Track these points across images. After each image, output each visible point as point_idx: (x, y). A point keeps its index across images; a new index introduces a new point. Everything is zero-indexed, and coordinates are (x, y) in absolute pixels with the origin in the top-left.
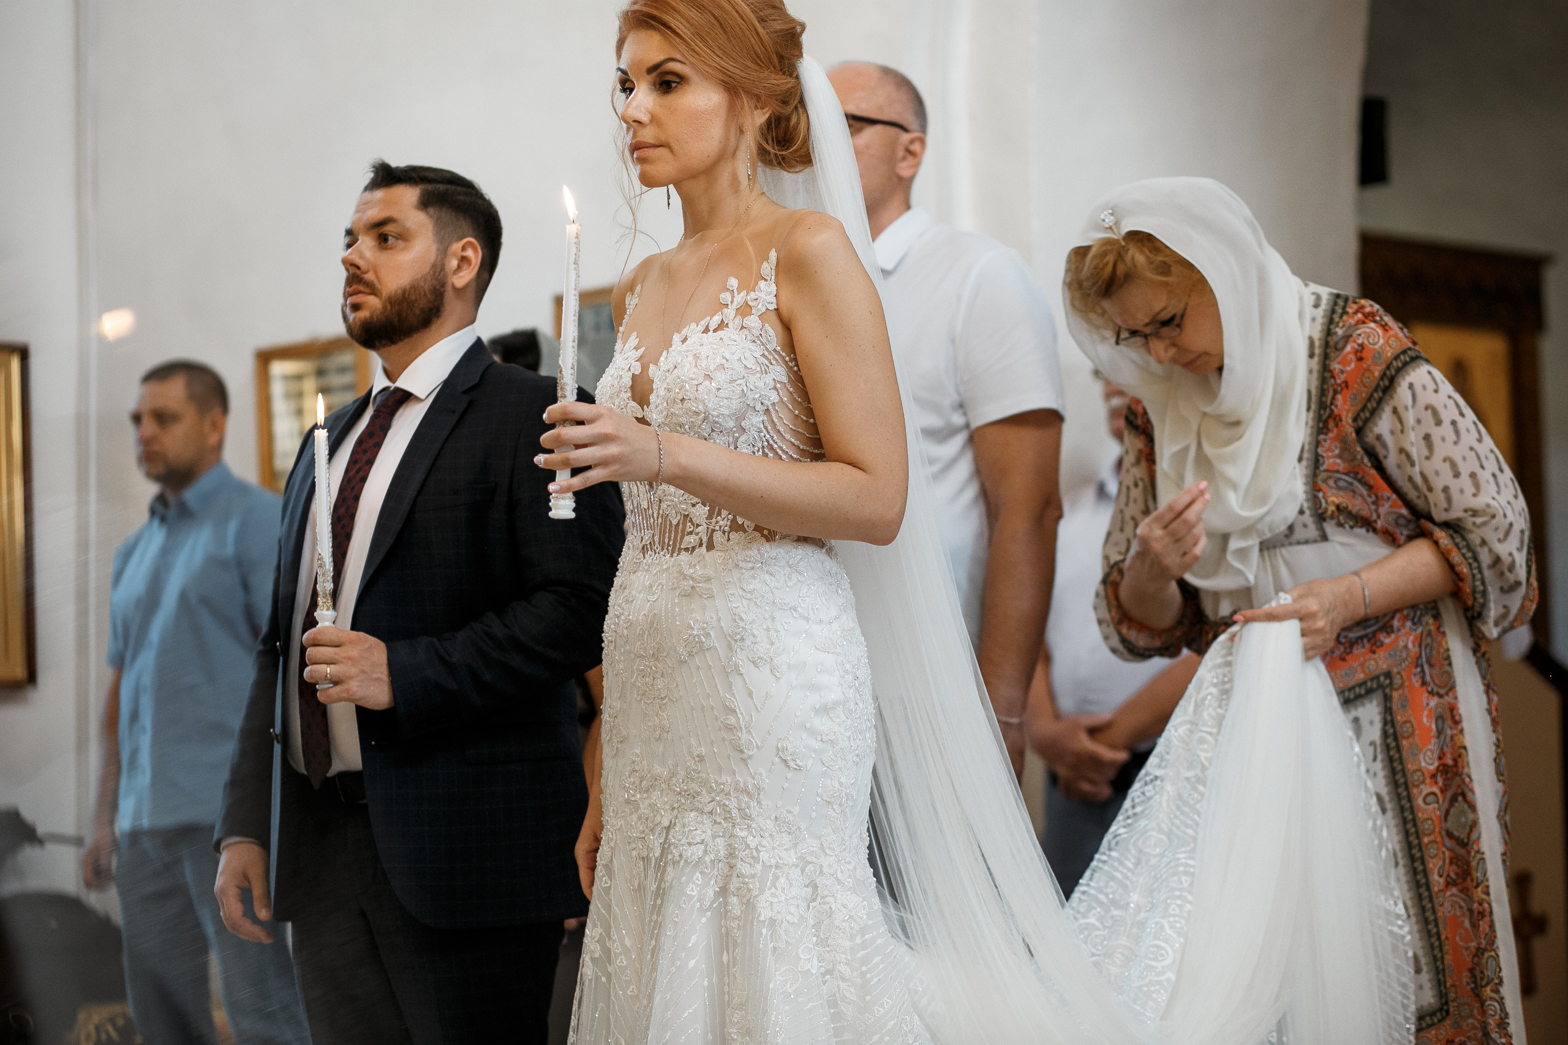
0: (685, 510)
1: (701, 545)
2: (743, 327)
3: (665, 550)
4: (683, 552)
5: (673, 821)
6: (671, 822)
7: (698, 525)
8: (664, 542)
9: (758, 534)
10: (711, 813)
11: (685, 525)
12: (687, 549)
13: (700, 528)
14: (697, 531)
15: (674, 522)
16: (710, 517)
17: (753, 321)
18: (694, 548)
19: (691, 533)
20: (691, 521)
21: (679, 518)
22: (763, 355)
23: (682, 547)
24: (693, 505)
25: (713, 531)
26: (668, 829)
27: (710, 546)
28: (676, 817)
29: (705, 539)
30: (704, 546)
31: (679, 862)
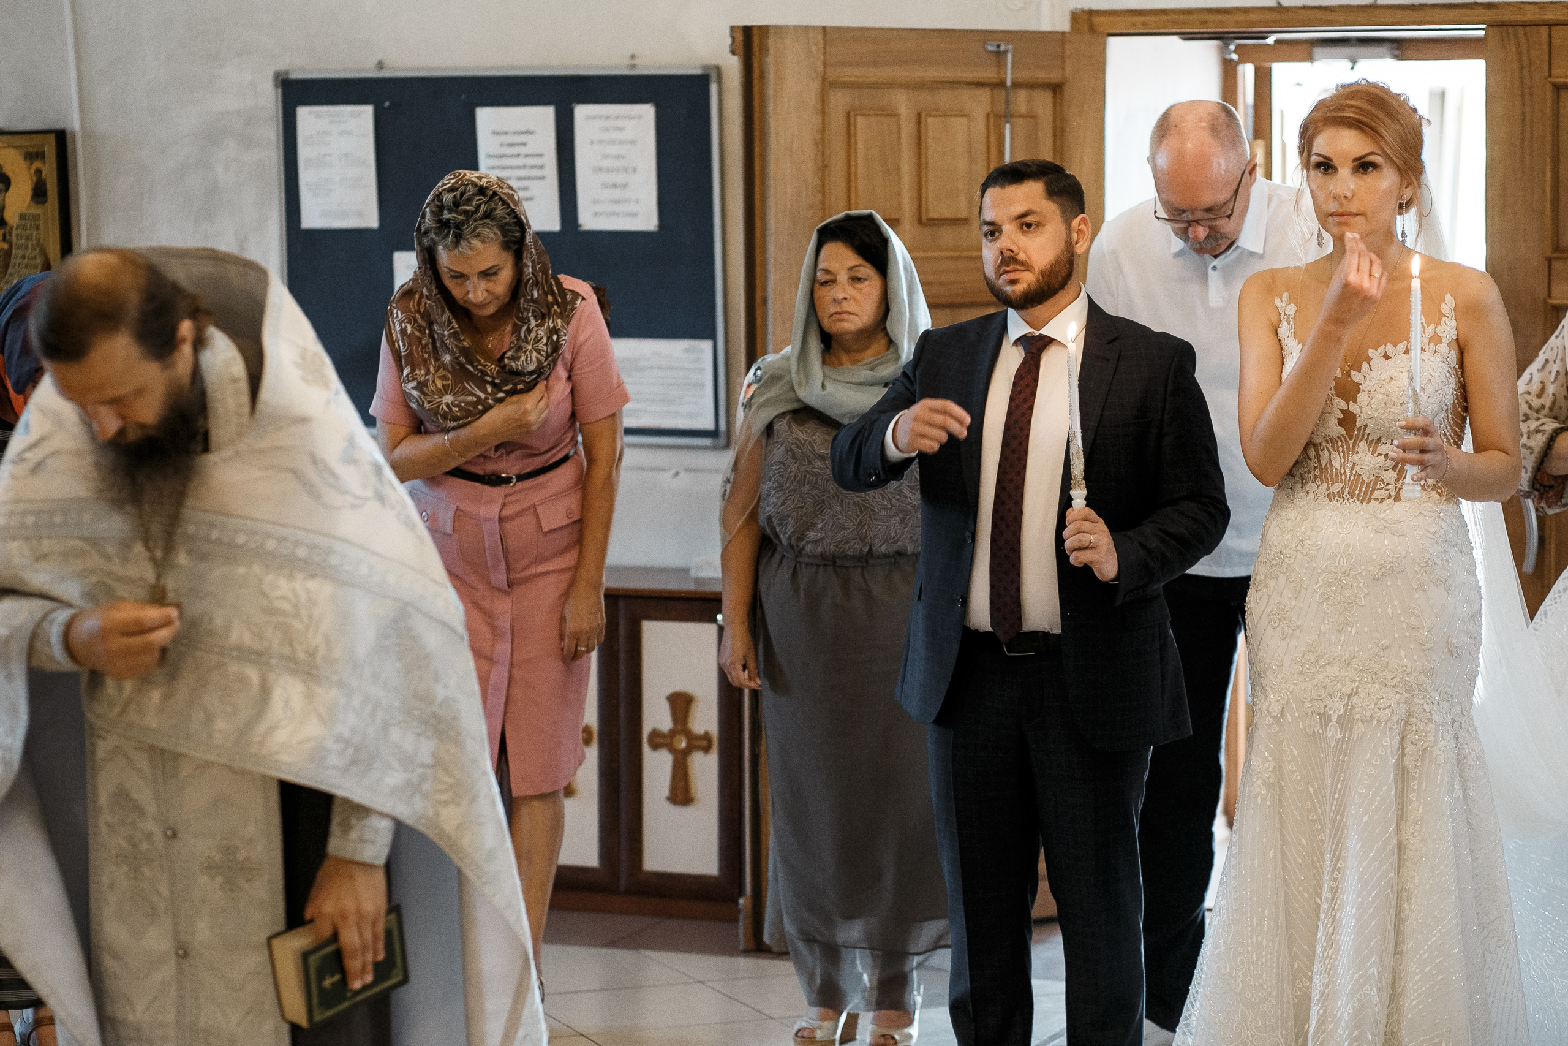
0: (1378, 473)
1: (1390, 497)
2: (1436, 352)
3: (1355, 498)
4: (1373, 501)
5: (1355, 690)
6: (1353, 690)
7: (1388, 484)
8: (1354, 492)
9: (1434, 493)
10: (1394, 686)
11: (1375, 483)
12: (1376, 499)
13: (1389, 487)
14: (1387, 487)
15: (1367, 481)
16: (1398, 479)
17: (1443, 348)
18: (1383, 500)
19: (1382, 489)
20: (1382, 481)
21: (1372, 477)
22: (1448, 371)
23: (1373, 497)
24: (1385, 470)
25: (1400, 489)
26: (1349, 696)
27: (1397, 498)
28: (1358, 687)
29: (1393, 494)
30: (1393, 498)
31: (1370, 722)
